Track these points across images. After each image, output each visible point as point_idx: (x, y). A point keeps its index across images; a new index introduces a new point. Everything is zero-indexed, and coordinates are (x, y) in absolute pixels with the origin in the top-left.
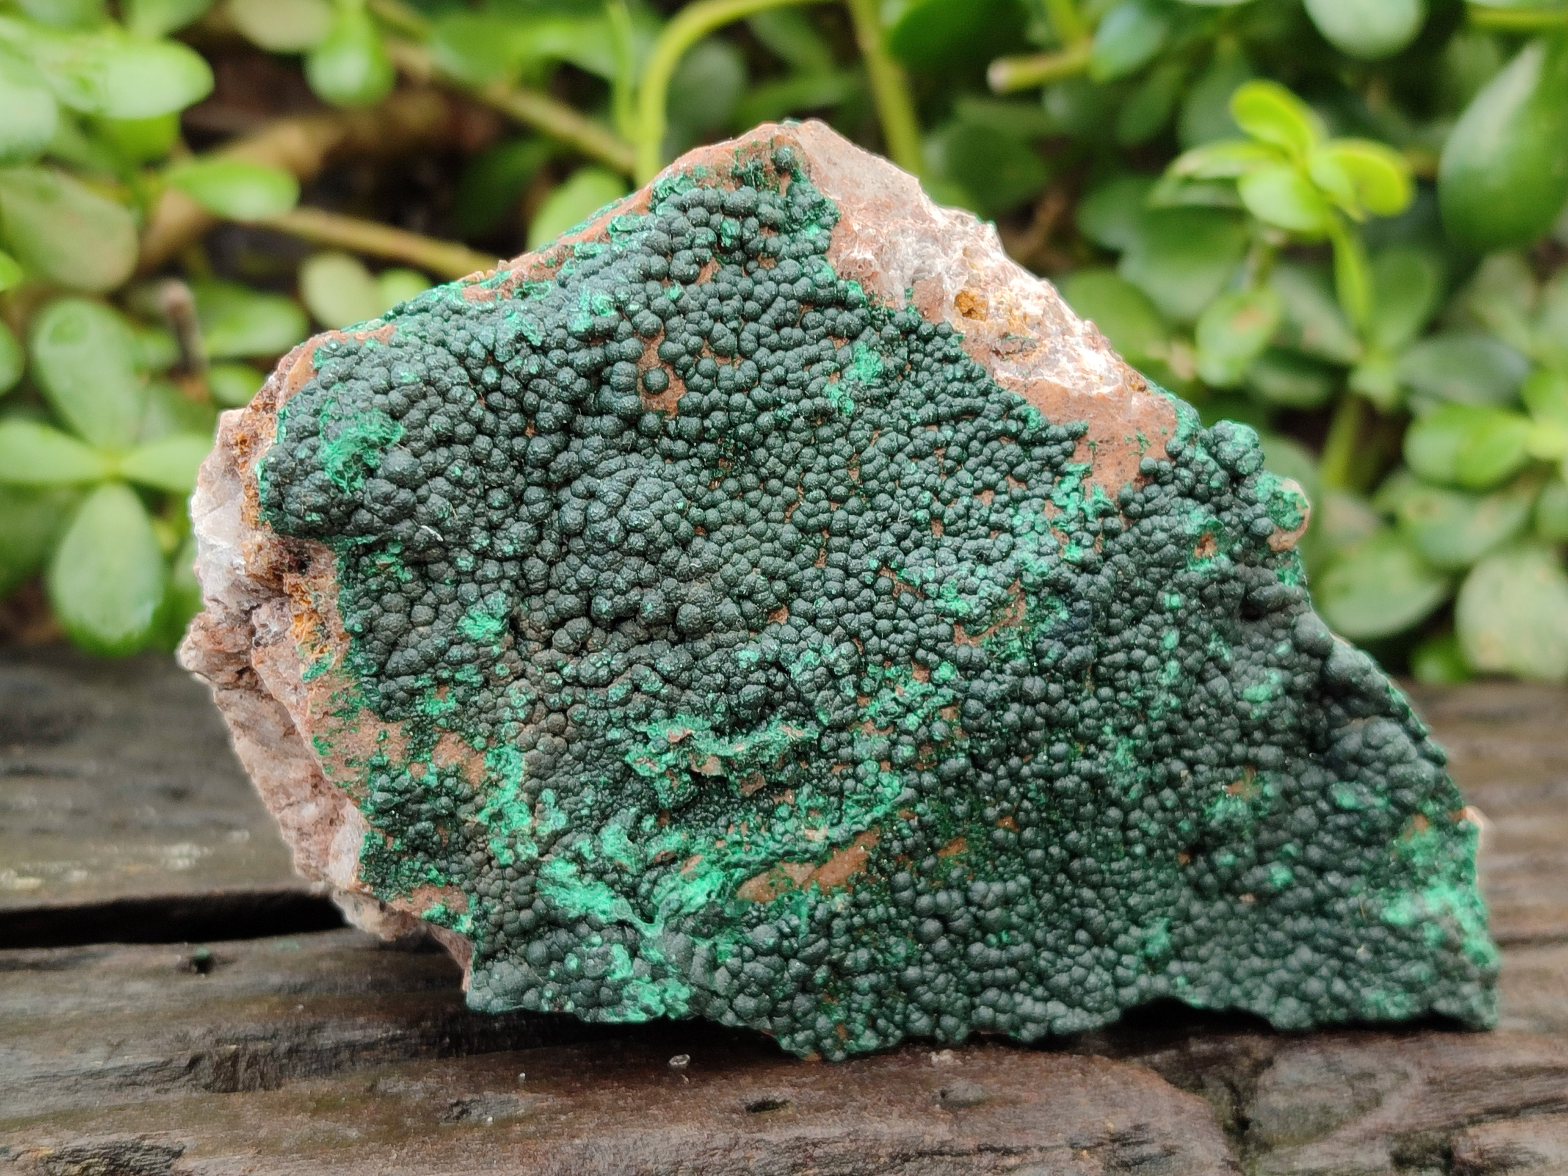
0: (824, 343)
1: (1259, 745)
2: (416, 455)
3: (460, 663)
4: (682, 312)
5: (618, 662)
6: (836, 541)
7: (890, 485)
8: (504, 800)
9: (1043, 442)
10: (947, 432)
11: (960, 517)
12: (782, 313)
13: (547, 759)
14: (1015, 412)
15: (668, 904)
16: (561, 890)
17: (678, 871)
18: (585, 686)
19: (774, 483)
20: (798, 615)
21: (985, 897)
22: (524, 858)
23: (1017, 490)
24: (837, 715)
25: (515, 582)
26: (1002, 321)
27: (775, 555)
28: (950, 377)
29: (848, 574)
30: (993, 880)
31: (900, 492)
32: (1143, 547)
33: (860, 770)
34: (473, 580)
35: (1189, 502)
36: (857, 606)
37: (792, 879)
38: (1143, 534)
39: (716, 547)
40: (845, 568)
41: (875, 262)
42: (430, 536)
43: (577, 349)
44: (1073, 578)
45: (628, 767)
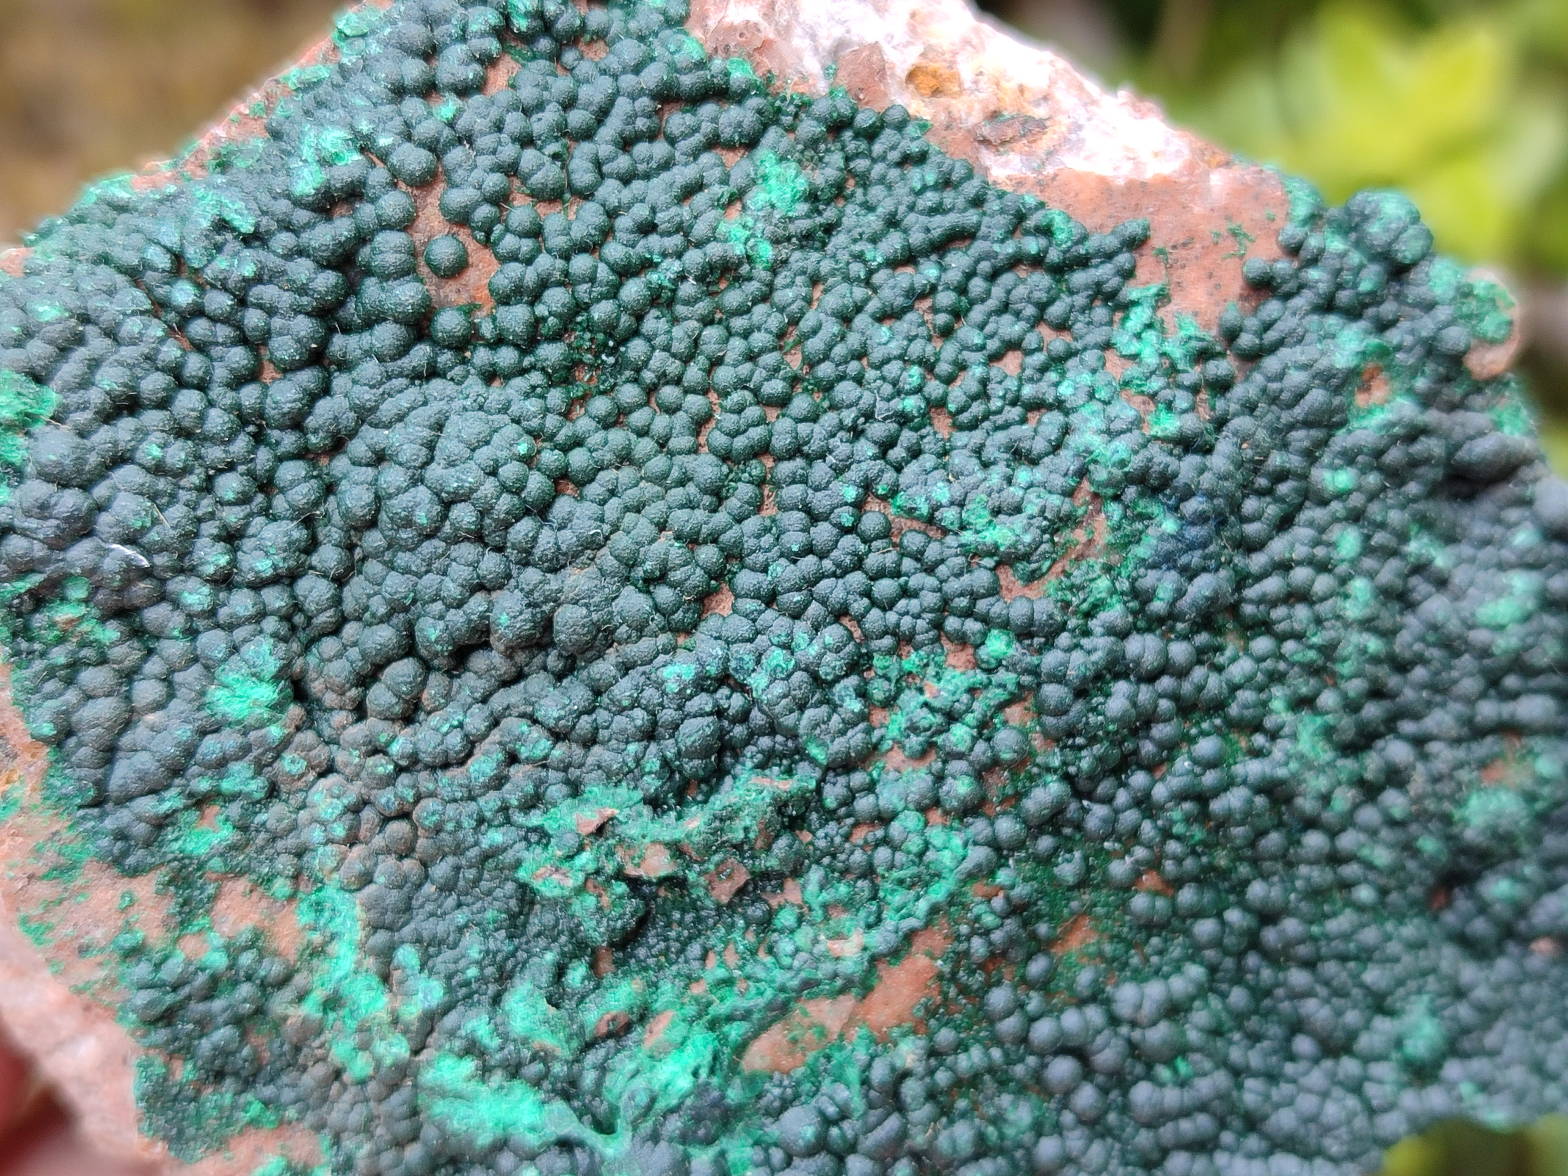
0: (706, 158)
1: (1514, 696)
2: (83, 433)
3: (221, 764)
4: (467, 138)
5: (476, 721)
6: (786, 468)
7: (853, 367)
8: (338, 974)
9: (1083, 262)
10: (929, 271)
11: (974, 398)
12: (631, 118)
13: (394, 897)
14: (1030, 223)
15: (632, 1098)
16: (458, 1103)
17: (639, 1043)
18: (432, 768)
19: (669, 393)
20: (746, 596)
21: (1139, 1007)
22: (388, 1061)
23: (1058, 343)
24: (838, 745)
25: (287, 618)
26: (986, 93)
27: (690, 505)
28: (918, 186)
29: (814, 517)
30: (1145, 980)
31: (871, 374)
32: (1274, 400)
33: (896, 829)
34: (218, 626)
35: (1332, 321)
36: (838, 565)
37: (822, 1026)
38: (1270, 379)
39: (595, 507)
40: (807, 510)
41: (763, 24)
42: (128, 561)
43: (310, 226)
44: (1173, 464)
45: (524, 888)
